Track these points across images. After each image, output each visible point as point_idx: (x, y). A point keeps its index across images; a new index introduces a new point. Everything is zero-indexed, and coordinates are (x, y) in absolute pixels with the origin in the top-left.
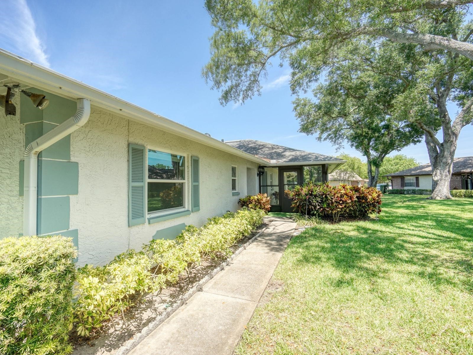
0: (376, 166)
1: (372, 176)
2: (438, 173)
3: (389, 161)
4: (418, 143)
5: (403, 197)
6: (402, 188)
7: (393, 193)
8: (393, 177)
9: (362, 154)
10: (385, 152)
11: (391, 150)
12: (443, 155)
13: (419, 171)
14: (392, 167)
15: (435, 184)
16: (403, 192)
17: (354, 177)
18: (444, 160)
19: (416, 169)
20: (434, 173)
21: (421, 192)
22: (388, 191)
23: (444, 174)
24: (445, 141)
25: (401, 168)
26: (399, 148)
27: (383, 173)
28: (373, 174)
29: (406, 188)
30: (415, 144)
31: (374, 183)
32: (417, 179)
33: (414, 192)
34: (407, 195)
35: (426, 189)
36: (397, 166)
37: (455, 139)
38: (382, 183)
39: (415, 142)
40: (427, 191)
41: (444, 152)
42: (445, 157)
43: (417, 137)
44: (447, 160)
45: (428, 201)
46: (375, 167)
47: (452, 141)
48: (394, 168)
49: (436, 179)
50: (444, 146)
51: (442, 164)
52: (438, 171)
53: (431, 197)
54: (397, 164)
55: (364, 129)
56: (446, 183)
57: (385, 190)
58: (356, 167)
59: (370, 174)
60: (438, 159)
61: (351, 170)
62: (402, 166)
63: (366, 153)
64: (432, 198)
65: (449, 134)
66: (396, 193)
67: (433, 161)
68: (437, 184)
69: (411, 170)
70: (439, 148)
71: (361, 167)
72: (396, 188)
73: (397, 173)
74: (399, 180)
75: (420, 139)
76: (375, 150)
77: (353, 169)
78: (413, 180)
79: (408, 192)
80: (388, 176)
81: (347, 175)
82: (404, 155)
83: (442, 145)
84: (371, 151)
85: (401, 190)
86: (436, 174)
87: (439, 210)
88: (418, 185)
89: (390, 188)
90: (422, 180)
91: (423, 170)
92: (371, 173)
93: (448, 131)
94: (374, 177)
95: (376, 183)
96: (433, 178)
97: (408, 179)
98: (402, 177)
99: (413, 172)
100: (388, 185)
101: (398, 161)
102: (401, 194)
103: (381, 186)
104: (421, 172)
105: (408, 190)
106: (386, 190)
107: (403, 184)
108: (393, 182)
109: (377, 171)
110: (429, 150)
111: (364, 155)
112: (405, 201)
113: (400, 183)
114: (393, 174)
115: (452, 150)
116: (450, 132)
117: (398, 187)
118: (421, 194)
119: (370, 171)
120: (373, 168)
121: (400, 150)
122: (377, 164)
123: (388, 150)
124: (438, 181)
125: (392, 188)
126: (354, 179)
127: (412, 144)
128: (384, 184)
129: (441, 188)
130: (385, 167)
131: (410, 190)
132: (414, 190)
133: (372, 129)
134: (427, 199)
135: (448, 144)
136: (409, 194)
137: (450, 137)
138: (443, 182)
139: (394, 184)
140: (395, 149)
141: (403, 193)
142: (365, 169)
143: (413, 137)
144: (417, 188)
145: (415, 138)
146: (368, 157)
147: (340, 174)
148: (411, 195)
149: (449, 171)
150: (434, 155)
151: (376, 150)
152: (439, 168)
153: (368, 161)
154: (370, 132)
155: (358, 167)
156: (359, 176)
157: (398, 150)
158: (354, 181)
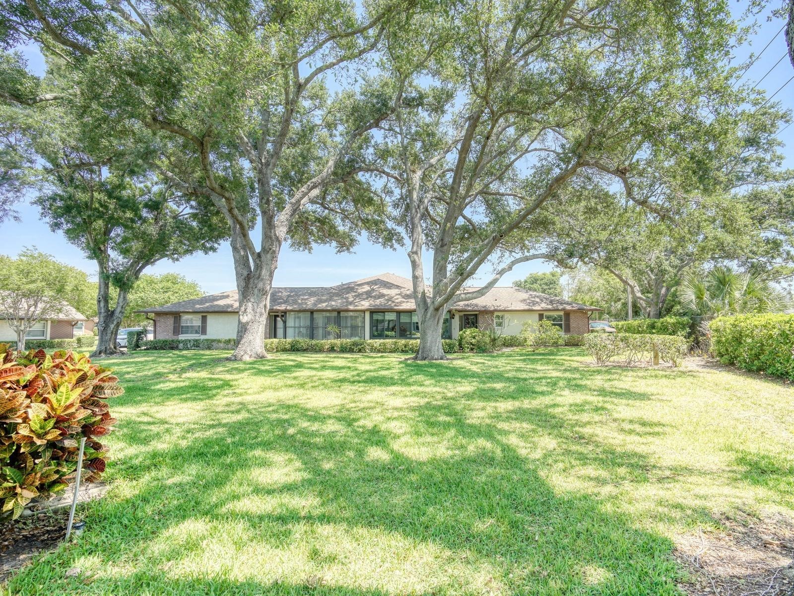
0: (120, 287)
1: (107, 310)
2: (249, 310)
3: (151, 282)
4: (211, 253)
5: (179, 356)
6: (175, 338)
7: (155, 348)
8: (159, 314)
9: (86, 254)
10: (147, 257)
11: (157, 256)
12: (260, 275)
13: (208, 304)
14: (157, 296)
15: (243, 329)
16: (175, 345)
17: (60, 310)
18: (260, 285)
19: (204, 300)
20: (243, 309)
21: (210, 345)
22: (146, 344)
23: (258, 310)
24: (263, 249)
25: (174, 299)
26: (176, 256)
27: (137, 305)
28: (112, 305)
29: (182, 337)
30: (206, 253)
31: (112, 326)
32: (204, 319)
33: (197, 345)
34: (185, 352)
35: (218, 338)
36: (167, 294)
37: (278, 249)
38: (134, 326)
39: (206, 250)
40: (219, 341)
41: (261, 270)
42: (262, 279)
43: (210, 239)
44: (264, 284)
45: (231, 365)
46: (118, 290)
47: (274, 252)
48: (160, 297)
49: (244, 319)
50: (262, 259)
51: (256, 291)
52: (250, 304)
53: (235, 356)
54: (166, 290)
55: (96, 194)
56: (260, 327)
57: (137, 341)
58: (68, 288)
59: (102, 304)
60: (251, 281)
61: (51, 293)
62: (176, 295)
63: (97, 252)
64: (235, 359)
65: (271, 238)
66: (162, 348)
67: (243, 284)
68: (246, 330)
69: (194, 302)
70: (254, 261)
71: (83, 287)
72: (161, 337)
73: (167, 307)
74: (170, 321)
75: (216, 245)
76: (121, 252)
77: (60, 290)
78: (196, 321)
79: (186, 345)
80: (147, 313)
81: (41, 306)
82: (182, 275)
83: (259, 255)
84: (110, 251)
85: (173, 341)
86: (245, 310)
87: (264, 389)
88: (204, 331)
89: (150, 337)
90: (211, 320)
91: (216, 303)
92: (106, 302)
93: (271, 232)
94: (113, 312)
95: (118, 325)
96: (241, 317)
97: (188, 320)
98: (176, 316)
99: (198, 306)
100: (146, 331)
101: (170, 284)
102: (172, 348)
103: (130, 334)
104: (211, 306)
105: (186, 341)
106: (140, 342)
107: (177, 329)
108: (158, 324)
109: (121, 299)
110: (236, 261)
111: (90, 258)
112: (184, 370)
113: (172, 328)
114: (158, 309)
115: (273, 267)
116: (273, 234)
117: (166, 334)
118: (209, 348)
119: (105, 298)
120: (114, 292)
121: (177, 260)
122: (124, 284)
123: (153, 255)
124: (247, 323)
125: (155, 337)
126: (62, 316)
127: (200, 253)
128: (137, 329)
129: (252, 338)
130: (142, 294)
131: (190, 341)
132: (197, 341)
133: (119, 199)
134: (227, 359)
135: (269, 256)
136: (188, 349)
137: (272, 244)
138: (256, 325)
139: (158, 329)
140: (167, 256)
141: (177, 348)
142: (92, 293)
143: (204, 238)
144: (203, 337)
145: (207, 241)
146: (102, 264)
147: (15, 303)
148: (193, 352)
149: (265, 306)
150: (245, 273)
151: (125, 252)
152: (252, 300)
153: (102, 273)
154: (112, 206)
155: (76, 288)
156: (78, 309)
157: (173, 259)
158: (60, 322)
